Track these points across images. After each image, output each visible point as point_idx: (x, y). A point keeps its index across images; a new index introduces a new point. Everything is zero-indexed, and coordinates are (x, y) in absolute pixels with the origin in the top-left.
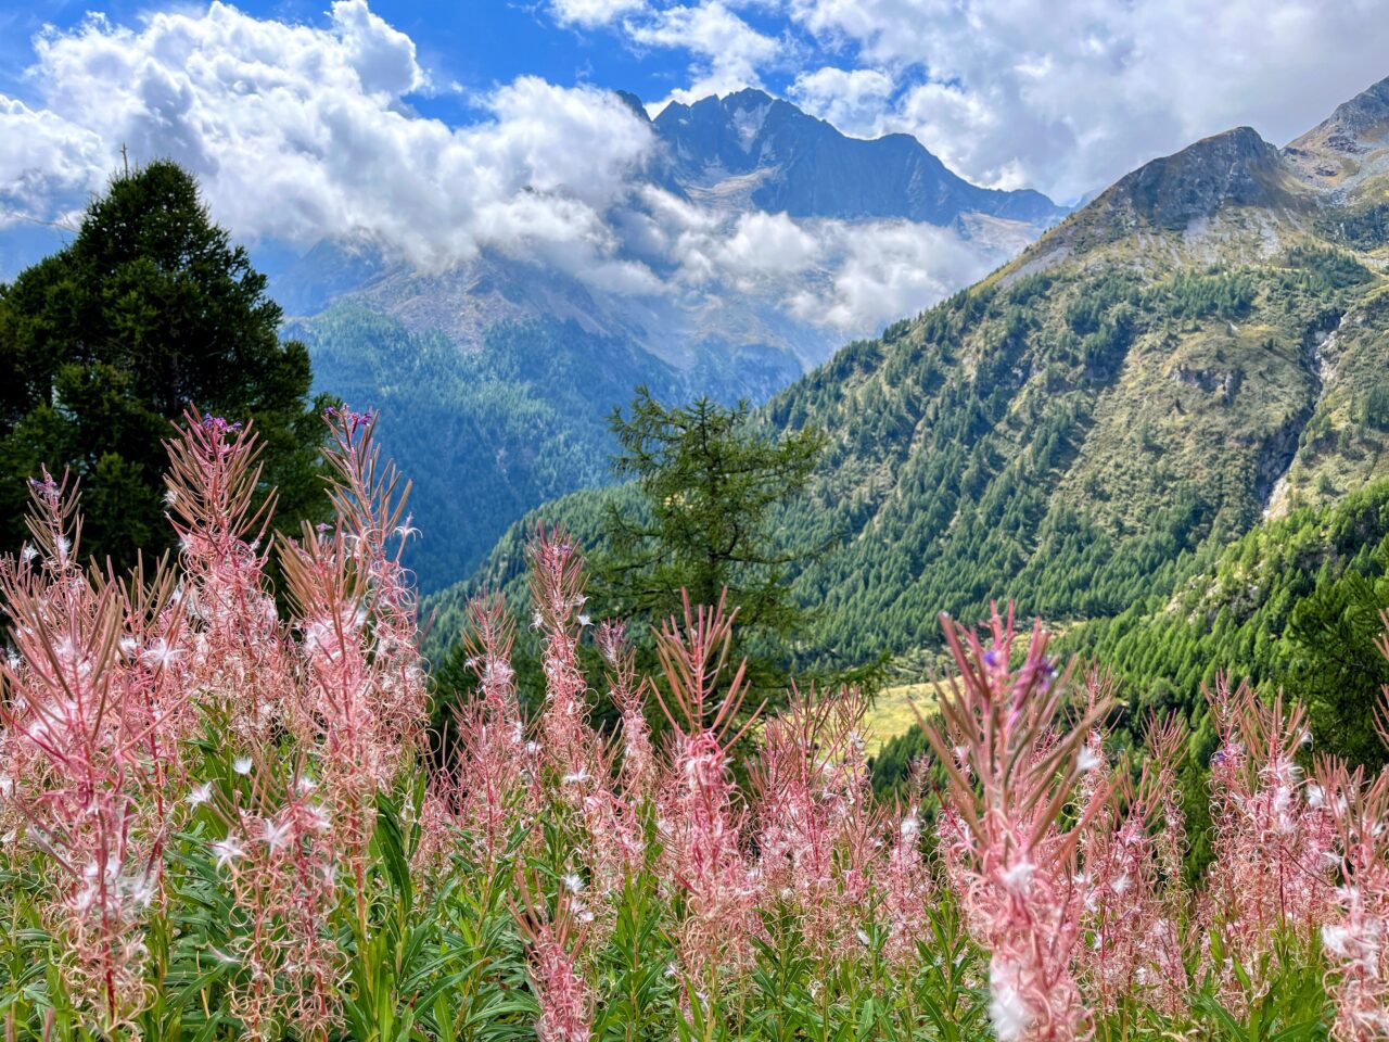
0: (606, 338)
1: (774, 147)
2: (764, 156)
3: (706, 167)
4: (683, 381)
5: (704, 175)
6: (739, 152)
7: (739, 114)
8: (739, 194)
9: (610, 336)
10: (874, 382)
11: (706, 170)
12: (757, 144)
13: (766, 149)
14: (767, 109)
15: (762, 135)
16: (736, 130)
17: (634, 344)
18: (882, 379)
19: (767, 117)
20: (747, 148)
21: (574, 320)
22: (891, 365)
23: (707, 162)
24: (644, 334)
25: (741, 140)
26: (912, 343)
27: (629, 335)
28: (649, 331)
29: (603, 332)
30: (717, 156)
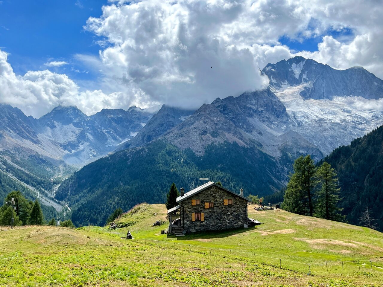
0: (248, 148)
1: (307, 75)
2: (304, 79)
3: (282, 85)
4: (277, 162)
5: (281, 87)
6: (295, 78)
7: (294, 65)
8: (295, 93)
9: (249, 147)
10: (348, 162)
11: (282, 86)
12: (301, 76)
13: (304, 76)
14: (304, 62)
15: (303, 72)
16: (293, 71)
17: (258, 149)
18: (351, 160)
19: (304, 65)
20: (297, 77)
21: (236, 142)
22: (354, 155)
23: (282, 83)
24: (261, 145)
25: (295, 74)
26: (362, 147)
27: (256, 146)
28: (263, 144)
29: (246, 146)
30: (286, 81)
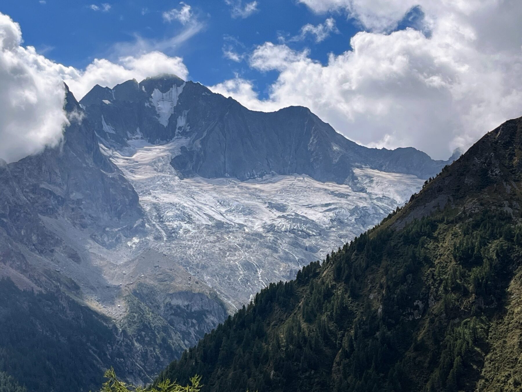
0: (41, 293)
1: (188, 121)
2: (180, 128)
3: (128, 139)
4: (116, 329)
5: (127, 145)
6: (158, 124)
7: (156, 93)
8: (159, 161)
9: (44, 292)
10: (293, 321)
11: (129, 142)
12: (173, 119)
13: (181, 122)
14: (180, 90)
15: (177, 111)
16: (154, 107)
17: (67, 298)
18: (300, 317)
19: (180, 96)
20: (164, 122)
21: (9, 278)
22: (306, 304)
23: (129, 135)
24: (77, 288)
25: (159, 116)
26: (323, 283)
27: (62, 289)
28: (81, 285)
29: (37, 289)
30: (138, 130)
